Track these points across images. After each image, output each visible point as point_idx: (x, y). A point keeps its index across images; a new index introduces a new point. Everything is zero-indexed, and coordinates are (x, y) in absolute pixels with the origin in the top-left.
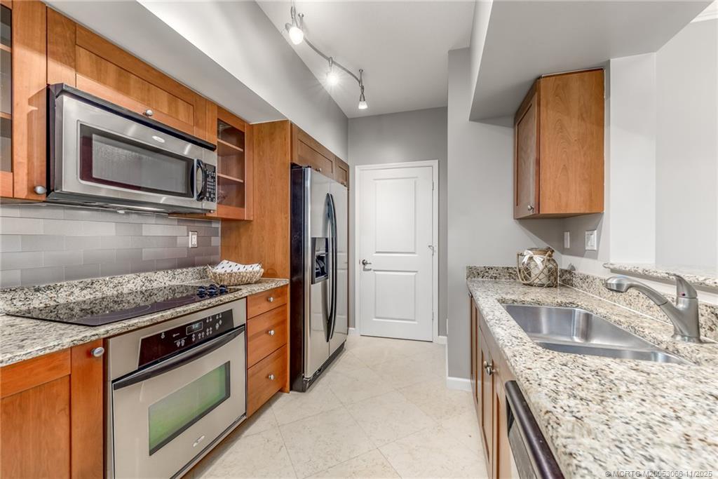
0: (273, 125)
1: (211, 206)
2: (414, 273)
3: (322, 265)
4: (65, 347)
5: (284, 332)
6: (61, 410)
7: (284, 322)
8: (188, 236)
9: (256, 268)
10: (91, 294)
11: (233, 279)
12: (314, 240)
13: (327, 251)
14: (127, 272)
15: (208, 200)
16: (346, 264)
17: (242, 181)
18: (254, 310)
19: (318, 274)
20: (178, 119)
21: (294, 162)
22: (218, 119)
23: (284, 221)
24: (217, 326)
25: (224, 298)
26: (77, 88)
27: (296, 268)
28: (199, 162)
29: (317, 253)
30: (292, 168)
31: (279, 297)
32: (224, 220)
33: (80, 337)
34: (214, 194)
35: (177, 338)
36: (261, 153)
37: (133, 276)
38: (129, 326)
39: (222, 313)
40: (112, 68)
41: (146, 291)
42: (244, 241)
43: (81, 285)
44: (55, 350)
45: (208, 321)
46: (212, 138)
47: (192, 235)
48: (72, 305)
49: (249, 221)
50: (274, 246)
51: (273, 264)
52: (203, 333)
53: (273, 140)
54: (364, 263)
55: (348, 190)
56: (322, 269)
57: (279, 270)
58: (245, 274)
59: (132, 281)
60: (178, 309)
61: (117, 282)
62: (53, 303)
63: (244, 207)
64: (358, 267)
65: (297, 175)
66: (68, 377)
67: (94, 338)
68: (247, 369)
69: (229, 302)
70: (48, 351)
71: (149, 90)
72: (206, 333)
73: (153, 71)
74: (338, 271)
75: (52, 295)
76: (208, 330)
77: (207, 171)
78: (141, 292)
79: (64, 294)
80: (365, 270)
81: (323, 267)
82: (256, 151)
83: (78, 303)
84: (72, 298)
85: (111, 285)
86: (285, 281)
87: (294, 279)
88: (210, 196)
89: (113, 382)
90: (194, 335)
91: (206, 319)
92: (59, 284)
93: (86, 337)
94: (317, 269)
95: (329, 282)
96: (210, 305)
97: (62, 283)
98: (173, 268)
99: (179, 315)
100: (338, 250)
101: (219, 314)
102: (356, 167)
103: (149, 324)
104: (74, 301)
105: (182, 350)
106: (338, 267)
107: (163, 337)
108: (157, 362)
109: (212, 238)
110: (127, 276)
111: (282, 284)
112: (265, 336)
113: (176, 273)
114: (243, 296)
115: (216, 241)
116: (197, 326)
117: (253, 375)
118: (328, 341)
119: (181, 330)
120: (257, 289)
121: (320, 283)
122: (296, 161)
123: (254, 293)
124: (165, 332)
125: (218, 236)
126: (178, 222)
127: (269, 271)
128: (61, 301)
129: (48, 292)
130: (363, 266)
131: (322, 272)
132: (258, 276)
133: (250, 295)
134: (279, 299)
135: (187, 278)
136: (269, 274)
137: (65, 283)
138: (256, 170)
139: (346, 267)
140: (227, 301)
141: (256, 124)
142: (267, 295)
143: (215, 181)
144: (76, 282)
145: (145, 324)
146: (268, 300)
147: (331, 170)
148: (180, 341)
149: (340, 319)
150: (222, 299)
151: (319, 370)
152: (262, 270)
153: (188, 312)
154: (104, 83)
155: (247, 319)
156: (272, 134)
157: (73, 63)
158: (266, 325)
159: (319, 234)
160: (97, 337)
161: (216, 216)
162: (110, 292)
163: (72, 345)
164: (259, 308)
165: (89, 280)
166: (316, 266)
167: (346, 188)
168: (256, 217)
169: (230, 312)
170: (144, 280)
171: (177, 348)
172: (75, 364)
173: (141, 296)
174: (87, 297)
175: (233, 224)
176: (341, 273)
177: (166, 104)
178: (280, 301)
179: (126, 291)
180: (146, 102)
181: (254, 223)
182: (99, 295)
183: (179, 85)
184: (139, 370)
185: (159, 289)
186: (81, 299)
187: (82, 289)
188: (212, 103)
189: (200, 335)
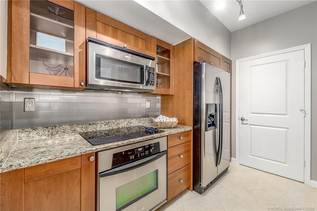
0: (184, 43)
1: (153, 88)
2: (285, 130)
3: (213, 120)
4: (77, 155)
5: (189, 157)
6: (77, 184)
7: (189, 151)
8: (146, 103)
9: (175, 120)
10: (108, 127)
11: (162, 125)
12: (207, 105)
13: (216, 111)
14: (122, 119)
15: (151, 85)
16: (230, 120)
17: (169, 75)
18: (171, 143)
19: (209, 126)
20: (139, 48)
21: (195, 61)
22: (157, 45)
23: (190, 94)
24: (151, 150)
25: (155, 135)
26: (97, 39)
27: (197, 121)
28: (147, 66)
29: (209, 113)
30: (194, 64)
31: (186, 137)
32: (162, 95)
33: (84, 151)
34: (154, 82)
35: (130, 155)
36: (178, 59)
37: (123, 120)
38: (107, 147)
39: (154, 144)
40: (110, 29)
41: (128, 127)
42: (170, 106)
43: (105, 123)
44: (73, 156)
45: (146, 147)
46: (153, 54)
47: (148, 102)
48: (101, 131)
49: (173, 95)
50: (184, 108)
51: (184, 118)
52: (144, 153)
53: (184, 51)
54: (242, 120)
55: (231, 75)
56: (213, 122)
57: (187, 121)
58: (168, 123)
59: (123, 122)
60: (131, 140)
61: (117, 123)
62: (95, 130)
63: (170, 88)
64: (238, 122)
65: (197, 68)
66: (80, 169)
67: (90, 152)
68: (167, 175)
69: (157, 138)
70: (70, 156)
71: (126, 36)
72: (145, 153)
73: (128, 27)
74: (223, 123)
75: (95, 127)
76: (146, 152)
77: (151, 71)
78: (127, 128)
79: (99, 127)
80: (242, 124)
81: (214, 121)
82: (176, 59)
83: (104, 131)
84: (101, 128)
85: (115, 124)
86: (190, 128)
87: (196, 127)
88: (152, 83)
89: (100, 173)
90: (139, 154)
91: (145, 146)
92: (97, 122)
93: (87, 151)
94: (209, 122)
95: (217, 130)
96: (147, 139)
97: (98, 122)
98: (140, 118)
99: (131, 143)
100: (223, 111)
101: (152, 144)
102: (237, 61)
103: (116, 146)
104: (102, 130)
105: (133, 161)
106: (223, 120)
107: (123, 153)
108: (121, 166)
109: (157, 104)
110: (121, 120)
111: (188, 130)
112: (178, 157)
113: (141, 120)
114: (165, 135)
115: (159, 105)
116: (141, 149)
117: (171, 178)
118: (216, 166)
119: (133, 150)
120: (173, 131)
121: (212, 130)
122: (197, 60)
123: (171, 134)
124: (124, 151)
125: (159, 103)
126: (142, 97)
127: (182, 122)
128: (98, 129)
129: (93, 125)
130: (241, 121)
131: (213, 124)
132: (175, 125)
133: (169, 135)
134: (186, 138)
135: (145, 123)
136: (181, 123)
137: (99, 122)
138: (176, 68)
139: (230, 121)
140: (156, 137)
141: (176, 45)
142: (179, 135)
143: (154, 75)
144: (103, 122)
145: (114, 147)
146: (179, 138)
147: (219, 65)
148: (132, 156)
149: (225, 151)
150: (153, 136)
151: (211, 183)
152: (177, 121)
153: (136, 142)
154: (108, 35)
155: (167, 148)
156: (184, 48)
157: (95, 29)
158: (179, 152)
159: (211, 101)
160: (92, 151)
161: (156, 93)
162: (115, 127)
163: (80, 154)
164: (175, 142)
165: (107, 121)
166: (208, 120)
167: (230, 74)
168: (175, 93)
169: (158, 144)
170: (128, 122)
171: (130, 160)
172: (83, 163)
173: (127, 129)
174: (107, 128)
175: (166, 97)
176: (226, 125)
177: (133, 41)
178: (186, 139)
179: (121, 127)
180: (124, 41)
181: (175, 96)
182: (111, 128)
183: (139, 32)
184: (112, 169)
185: (134, 127)
186: (104, 129)
187: (105, 125)
188: (154, 38)
189: (142, 154)
